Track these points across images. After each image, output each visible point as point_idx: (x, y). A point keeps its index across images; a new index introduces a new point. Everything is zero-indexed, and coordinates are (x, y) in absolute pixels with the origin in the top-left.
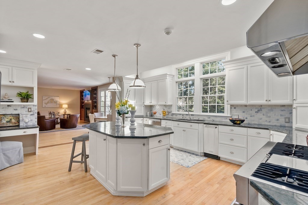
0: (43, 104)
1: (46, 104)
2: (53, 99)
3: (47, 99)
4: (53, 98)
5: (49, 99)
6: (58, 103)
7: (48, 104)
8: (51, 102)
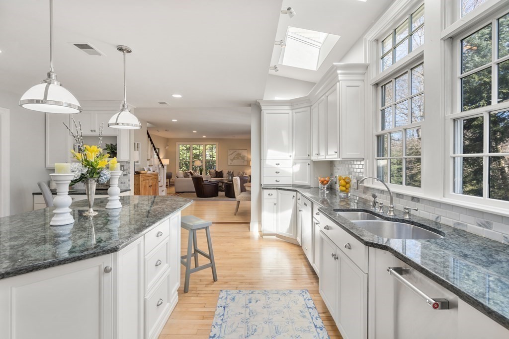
0: (229, 160)
1: (232, 160)
2: (240, 154)
3: (233, 153)
4: (240, 152)
5: (235, 154)
6: (246, 159)
7: (234, 161)
8: (238, 158)
